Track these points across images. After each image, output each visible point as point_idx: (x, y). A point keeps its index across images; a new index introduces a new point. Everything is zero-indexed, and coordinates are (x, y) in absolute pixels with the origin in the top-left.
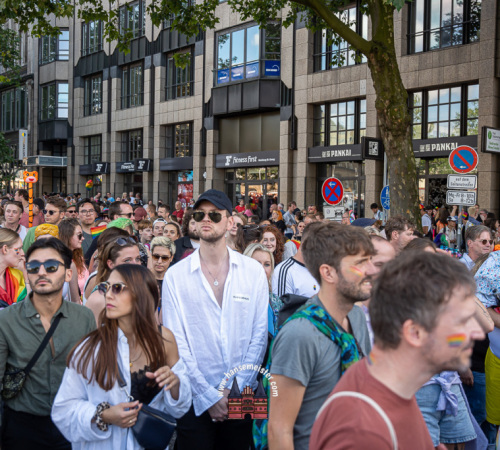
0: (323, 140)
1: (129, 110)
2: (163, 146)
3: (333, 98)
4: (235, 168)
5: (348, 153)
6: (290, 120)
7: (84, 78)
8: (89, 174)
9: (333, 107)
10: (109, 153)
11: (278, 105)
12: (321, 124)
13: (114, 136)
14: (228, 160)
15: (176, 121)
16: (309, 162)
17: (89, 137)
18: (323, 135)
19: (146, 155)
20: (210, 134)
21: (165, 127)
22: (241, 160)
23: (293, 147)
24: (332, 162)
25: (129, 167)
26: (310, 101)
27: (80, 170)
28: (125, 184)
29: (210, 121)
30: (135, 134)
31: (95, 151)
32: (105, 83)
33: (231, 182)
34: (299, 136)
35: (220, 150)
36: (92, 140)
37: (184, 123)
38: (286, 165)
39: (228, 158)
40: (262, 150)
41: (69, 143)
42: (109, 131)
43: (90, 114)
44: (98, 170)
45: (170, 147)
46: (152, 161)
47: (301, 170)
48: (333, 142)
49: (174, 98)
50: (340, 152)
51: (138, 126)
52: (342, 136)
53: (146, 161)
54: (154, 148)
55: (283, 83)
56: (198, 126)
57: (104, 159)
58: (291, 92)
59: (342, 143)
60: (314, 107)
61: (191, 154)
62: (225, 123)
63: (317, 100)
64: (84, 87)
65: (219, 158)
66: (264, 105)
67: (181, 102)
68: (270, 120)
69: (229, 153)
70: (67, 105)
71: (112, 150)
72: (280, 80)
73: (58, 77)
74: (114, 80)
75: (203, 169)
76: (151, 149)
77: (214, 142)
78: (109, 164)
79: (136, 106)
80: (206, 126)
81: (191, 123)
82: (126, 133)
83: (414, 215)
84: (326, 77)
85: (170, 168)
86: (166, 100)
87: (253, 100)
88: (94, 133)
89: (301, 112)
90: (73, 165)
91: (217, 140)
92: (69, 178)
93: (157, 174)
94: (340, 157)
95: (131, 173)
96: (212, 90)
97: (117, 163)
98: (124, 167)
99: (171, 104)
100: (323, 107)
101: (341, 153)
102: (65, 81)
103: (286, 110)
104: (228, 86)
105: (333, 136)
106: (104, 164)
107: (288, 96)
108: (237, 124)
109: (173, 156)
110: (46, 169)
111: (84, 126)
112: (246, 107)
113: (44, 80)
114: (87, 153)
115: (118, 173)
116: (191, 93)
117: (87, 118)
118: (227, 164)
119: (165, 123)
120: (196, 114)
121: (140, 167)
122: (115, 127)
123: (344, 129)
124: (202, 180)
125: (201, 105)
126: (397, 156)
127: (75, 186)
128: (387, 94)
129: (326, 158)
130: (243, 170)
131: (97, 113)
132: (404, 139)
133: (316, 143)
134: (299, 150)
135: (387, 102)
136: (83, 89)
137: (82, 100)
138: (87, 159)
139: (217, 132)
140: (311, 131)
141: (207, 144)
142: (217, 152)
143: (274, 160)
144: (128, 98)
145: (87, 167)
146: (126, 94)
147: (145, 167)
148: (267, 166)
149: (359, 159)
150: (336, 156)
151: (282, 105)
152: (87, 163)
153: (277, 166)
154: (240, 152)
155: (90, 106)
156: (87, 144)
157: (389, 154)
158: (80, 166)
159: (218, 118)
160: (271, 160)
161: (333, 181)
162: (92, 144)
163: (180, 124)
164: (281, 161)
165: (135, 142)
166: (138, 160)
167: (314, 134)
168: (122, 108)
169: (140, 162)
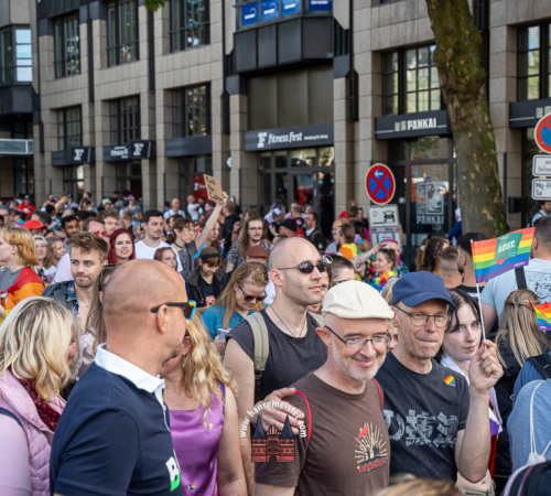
0: (396, 104)
1: (119, 68)
2: (170, 120)
3: (409, 41)
4: (272, 151)
5: (432, 123)
6: (347, 77)
7: (53, 20)
8: (66, 168)
9: (411, 55)
10: (93, 132)
11: (330, 55)
12: (393, 81)
13: (98, 106)
14: (262, 140)
15: (186, 82)
16: (376, 139)
17: (64, 110)
18: (396, 98)
19: (145, 135)
20: (235, 100)
21: (170, 91)
22: (280, 139)
23: (353, 116)
24: (413, 138)
25: (120, 152)
26: (376, 48)
27: (53, 159)
28: (118, 179)
29: (234, 81)
30: (129, 104)
31: (72, 130)
32: (83, 27)
33: (268, 171)
34: (361, 100)
35: (251, 123)
36: (68, 113)
37: (198, 85)
38: (344, 145)
39: (262, 135)
40: (310, 122)
41: (35, 120)
42: (91, 100)
43: (63, 75)
44: (77, 158)
45: (180, 121)
46: (154, 143)
47: (365, 150)
48: (411, 108)
49: (182, 48)
50: (420, 122)
51: (133, 92)
52: (423, 96)
53: (146, 143)
54: (156, 125)
55: (336, 22)
56: (217, 90)
57: (86, 142)
58: (350, 32)
59: (423, 107)
60: (382, 57)
61: (209, 131)
62: (256, 83)
63: (386, 45)
64: (54, 35)
65: (249, 136)
66: (309, 55)
67: (191, 54)
68: (320, 76)
69: (263, 128)
70: (29, 62)
71: (96, 128)
72: (332, 17)
73: (14, 20)
74: (96, 23)
75: (226, 153)
76: (153, 126)
77: (241, 113)
78: (93, 149)
79: (126, 62)
80: (229, 90)
81: (208, 84)
82: (116, 103)
83: (493, 215)
84: (398, 10)
85: (180, 153)
86: (171, 51)
87: (292, 50)
88: (70, 103)
89: (363, 64)
90: (42, 151)
91: (245, 109)
92: (37, 170)
93: (162, 161)
94: (420, 130)
95: (125, 161)
96: (235, 34)
97: (104, 147)
98: (114, 153)
99: (179, 56)
100: (395, 56)
101: (421, 124)
102: (25, 26)
103: (341, 62)
104: (257, 29)
105: (411, 98)
106: (86, 149)
107: (343, 40)
108: (273, 84)
109: (184, 135)
111: (61, 92)
112: (283, 60)
114: (62, 134)
115: (106, 162)
116: (206, 40)
117: (60, 82)
118: (261, 145)
119: (171, 86)
120: (215, 72)
121: (137, 153)
122: (100, 95)
123: (427, 88)
124: (226, 170)
125: (220, 57)
126: (466, 130)
127: (47, 182)
128: (450, 39)
129: (401, 132)
130: (284, 153)
131: (74, 73)
132: (476, 104)
133: (387, 109)
134: (362, 121)
135: (450, 51)
136: (51, 38)
137: (52, 54)
138: (62, 141)
139: (245, 97)
140: (379, 92)
141: (232, 116)
142: (246, 128)
143: (326, 137)
144: (118, 49)
145: (62, 155)
146: (113, 44)
147: (144, 152)
148: (317, 147)
149: (445, 132)
150: (415, 127)
151: (335, 55)
152: (62, 148)
153: (332, 145)
154: (279, 126)
155: (63, 62)
156: (61, 120)
157: (454, 128)
158: (53, 153)
159: (245, 77)
160: (322, 137)
161: (381, 169)
162: (69, 119)
163: (192, 87)
164: (336, 138)
165: (131, 115)
166: (133, 143)
167: (383, 97)
168: (109, 66)
169: (137, 145)
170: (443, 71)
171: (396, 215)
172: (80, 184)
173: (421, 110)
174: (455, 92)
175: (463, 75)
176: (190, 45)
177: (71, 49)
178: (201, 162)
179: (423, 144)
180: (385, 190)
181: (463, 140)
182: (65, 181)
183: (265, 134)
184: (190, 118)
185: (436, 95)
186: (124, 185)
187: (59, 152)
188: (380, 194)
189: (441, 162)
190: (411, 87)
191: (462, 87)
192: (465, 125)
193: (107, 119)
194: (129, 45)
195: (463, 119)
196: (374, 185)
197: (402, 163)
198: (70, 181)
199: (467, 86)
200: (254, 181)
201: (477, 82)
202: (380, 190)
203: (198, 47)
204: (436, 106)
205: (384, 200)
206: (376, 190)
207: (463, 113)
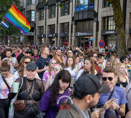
0: (106, 28)
1: (51, 19)
2: (61, 29)
3: (109, 15)
4: (81, 36)
5: (113, 32)
6: (96, 22)
7: (39, 9)
8: (40, 38)
9: (110, 18)
10: (45, 31)
11: (93, 18)
12: (106, 23)
13: (47, 26)
14: (79, 34)
15: (64, 22)
16: (102, 35)
17: (40, 27)
19: (56, 32)
20: (74, 26)
21: (61, 24)
22: (82, 34)
23: (97, 30)
24: (109, 35)
25: (51, 36)
26: (103, 16)
27: (38, 36)
28: (50, 41)
29: (74, 22)
30: (53, 26)
31: (42, 31)
32: (45, 11)
34: (99, 27)
35: (77, 31)
36: (41, 27)
37: (67, 23)
38: (95, 36)
40: (89, 31)
41: (35, 29)
42: (46, 25)
43: (40, 20)
44: (42, 36)
45: (63, 30)
46: (57, 34)
47: (99, 37)
48: (109, 29)
49: (64, 15)
51: (54, 24)
52: (112, 27)
53: (56, 34)
54: (58, 30)
55: (95, 11)
56: (70, 24)
57: (44, 33)
58: (97, 13)
59: (112, 29)
60: (104, 18)
61: (68, 32)
62: (78, 23)
63: (105, 16)
64: (39, 12)
65: (76, 33)
66: (90, 17)
67: (66, 17)
68: (91, 22)
69: (79, 32)
70: (34, 17)
71: (46, 31)
72: (94, 10)
73: (32, 9)
74: (47, 10)
75: (72, 37)
76: (57, 31)
77: (75, 29)
78: (45, 35)
79: (53, 18)
80: (73, 24)
81: (69, 23)
82: (50, 26)
83: (124, 51)
84: (107, 9)
85: (62, 36)
86: (62, 16)
87: (86, 16)
89: (100, 20)
91: (76, 28)
92: (34, 39)
93: (59, 38)
95: (52, 37)
96: (74, 13)
97: (48, 34)
98: (49, 36)
99: (63, 17)
101: (111, 32)
102: (34, 10)
103: (95, 19)
104: (79, 12)
105: (109, 27)
106: (44, 35)
107: (96, 15)
108: (82, 23)
109: (63, 33)
110: (28, 36)
111: (40, 23)
112: (84, 18)
113: (28, 10)
115: (48, 37)
116: (69, 14)
117: (40, 21)
118: (78, 35)
119: (61, 23)
120: (70, 20)
121: (54, 36)
122: (47, 24)
123: (113, 25)
124: (71, 40)
125: (71, 17)
126: (120, 34)
127: (36, 41)
128: (117, 15)
129: (107, 34)
130: (83, 37)
131: (43, 20)
132: (122, 29)
133: (104, 29)
134: (99, 31)
135: (117, 18)
136: (38, 13)
137: (38, 16)
138: (39, 33)
139: (76, 25)
140: (103, 25)
141: (73, 29)
142: (76, 32)
143: (92, 34)
144: (51, 15)
145: (39, 36)
146: (50, 14)
147: (55, 36)
148: (90, 36)
149: (116, 34)
150: (110, 33)
151: (94, 18)
152: (39, 34)
153: (93, 36)
154: (82, 31)
155: (40, 17)
156: (40, 29)
157: (117, 33)
158: (38, 35)
159: (76, 21)
160: (91, 34)
161: (102, 41)
162: (41, 29)
163: (65, 23)
164: (94, 34)
165: (53, 28)
166: (53, 34)
167: (104, 26)
168: (49, 18)
169: (54, 34)
170: (115, 22)
171: (105, 50)
172: (43, 42)
173: (111, 29)
174: (118, 26)
175: (119, 23)
176: (66, 15)
177: (42, 15)
178: (67, 38)
179: (112, 36)
180: (103, 45)
181: (119, 36)
182: (40, 41)
183: (79, 33)
184: (65, 29)
185: (114, 26)
186: (51, 42)
187: (39, 35)
188: (102, 46)
189: (115, 40)
190: (109, 25)
191: (119, 25)
192: (119, 33)
193: (48, 29)
194: (53, 14)
195: (119, 31)
196: (100, 44)
197: (107, 40)
198: (41, 41)
199: (120, 25)
200: (77, 42)
201: (122, 24)
202: (102, 45)
203: (67, 15)
204: (114, 29)
205: (102, 47)
206: (101, 45)
207: (119, 30)
